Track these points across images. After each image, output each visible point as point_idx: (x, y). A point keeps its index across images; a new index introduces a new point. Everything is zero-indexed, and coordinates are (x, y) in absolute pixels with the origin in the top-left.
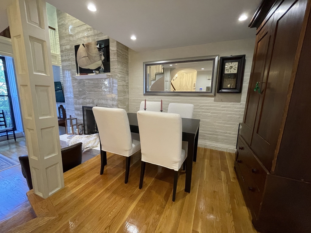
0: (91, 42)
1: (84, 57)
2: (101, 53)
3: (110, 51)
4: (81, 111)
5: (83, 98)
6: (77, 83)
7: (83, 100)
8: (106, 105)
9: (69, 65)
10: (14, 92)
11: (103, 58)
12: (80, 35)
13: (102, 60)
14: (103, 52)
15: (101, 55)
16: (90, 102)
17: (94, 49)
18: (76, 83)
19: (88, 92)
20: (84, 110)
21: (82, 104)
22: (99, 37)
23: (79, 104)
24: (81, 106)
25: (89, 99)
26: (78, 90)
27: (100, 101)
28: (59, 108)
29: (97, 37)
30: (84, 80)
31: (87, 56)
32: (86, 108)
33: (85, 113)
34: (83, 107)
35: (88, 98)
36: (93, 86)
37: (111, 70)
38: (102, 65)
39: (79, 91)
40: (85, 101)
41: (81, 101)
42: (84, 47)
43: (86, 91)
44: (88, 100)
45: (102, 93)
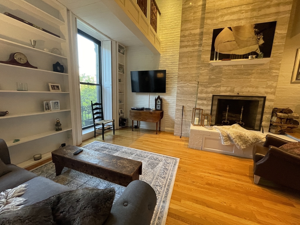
0: (244, 26)
1: (228, 41)
2: (259, 37)
3: (275, 35)
4: (208, 100)
5: (214, 87)
6: (208, 70)
7: (214, 88)
8: (254, 93)
9: (192, 51)
10: (106, 81)
11: (262, 42)
12: (226, 18)
13: (259, 44)
14: (263, 35)
15: (259, 39)
16: (226, 90)
17: (248, 33)
18: (206, 71)
19: (224, 80)
20: (214, 99)
21: (211, 92)
22: (259, 20)
23: (207, 93)
24: (211, 95)
25: (226, 87)
26: (208, 77)
27: (245, 88)
28: (156, 100)
29: (256, 20)
30: (222, 67)
31: (234, 41)
32: (219, 97)
33: (216, 103)
34: (213, 96)
35: (223, 86)
36: (236, 73)
37: (272, 55)
38: (257, 49)
39: (210, 79)
40: (219, 89)
41: (210, 90)
42: (231, 30)
43: (223, 79)
44: (222, 89)
45: (251, 80)
